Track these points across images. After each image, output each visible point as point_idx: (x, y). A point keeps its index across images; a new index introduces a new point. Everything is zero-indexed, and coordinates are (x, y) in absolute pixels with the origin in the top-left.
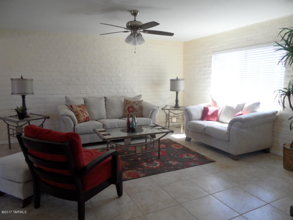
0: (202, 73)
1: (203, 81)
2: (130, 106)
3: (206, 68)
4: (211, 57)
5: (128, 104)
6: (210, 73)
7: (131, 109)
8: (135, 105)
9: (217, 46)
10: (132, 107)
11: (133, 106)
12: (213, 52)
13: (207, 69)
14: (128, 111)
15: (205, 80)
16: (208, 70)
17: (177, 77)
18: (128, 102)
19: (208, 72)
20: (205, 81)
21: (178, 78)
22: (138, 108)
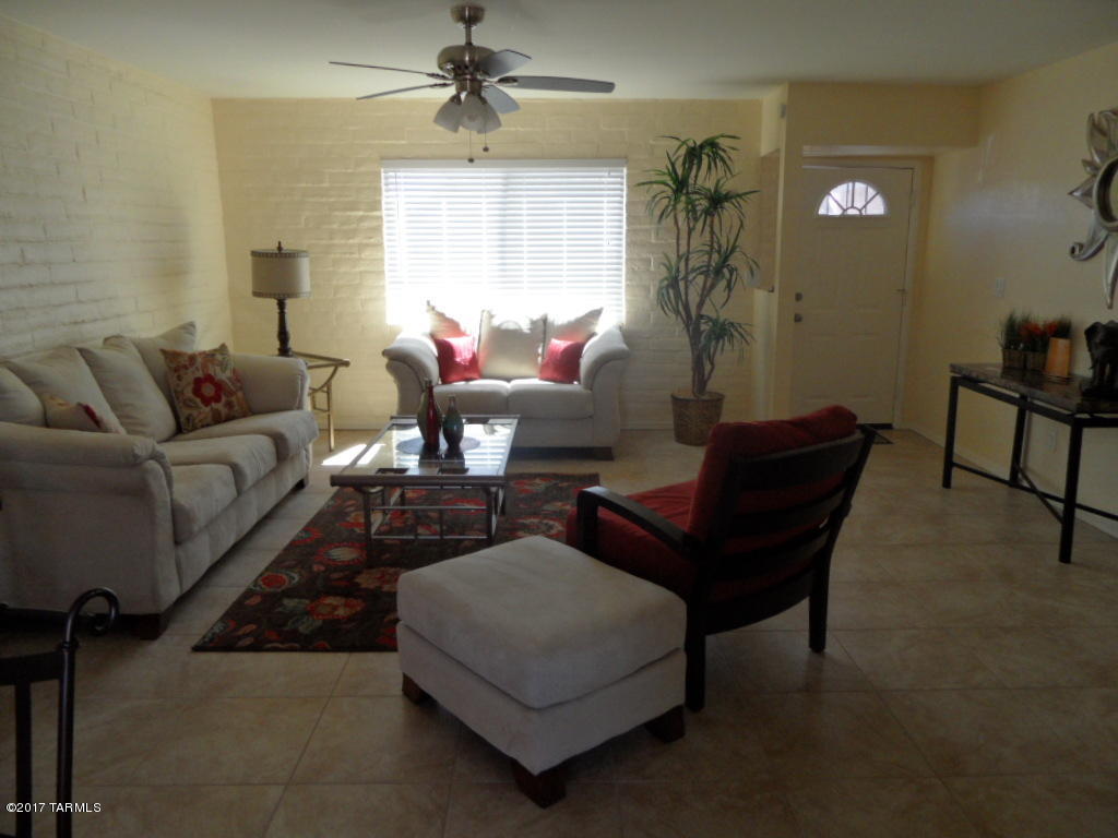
0: (335, 226)
1: (348, 256)
2: (200, 374)
3: (358, 210)
4: (378, 174)
5: (186, 367)
6: (378, 230)
7: (208, 390)
8: (218, 369)
9: (403, 142)
10: (209, 378)
11: (211, 372)
12: (382, 158)
13: (361, 213)
14: (198, 400)
15: (351, 253)
16: (362, 219)
17: (280, 243)
18: (184, 361)
19: (366, 224)
20: (356, 256)
21: (282, 246)
22: (230, 379)
